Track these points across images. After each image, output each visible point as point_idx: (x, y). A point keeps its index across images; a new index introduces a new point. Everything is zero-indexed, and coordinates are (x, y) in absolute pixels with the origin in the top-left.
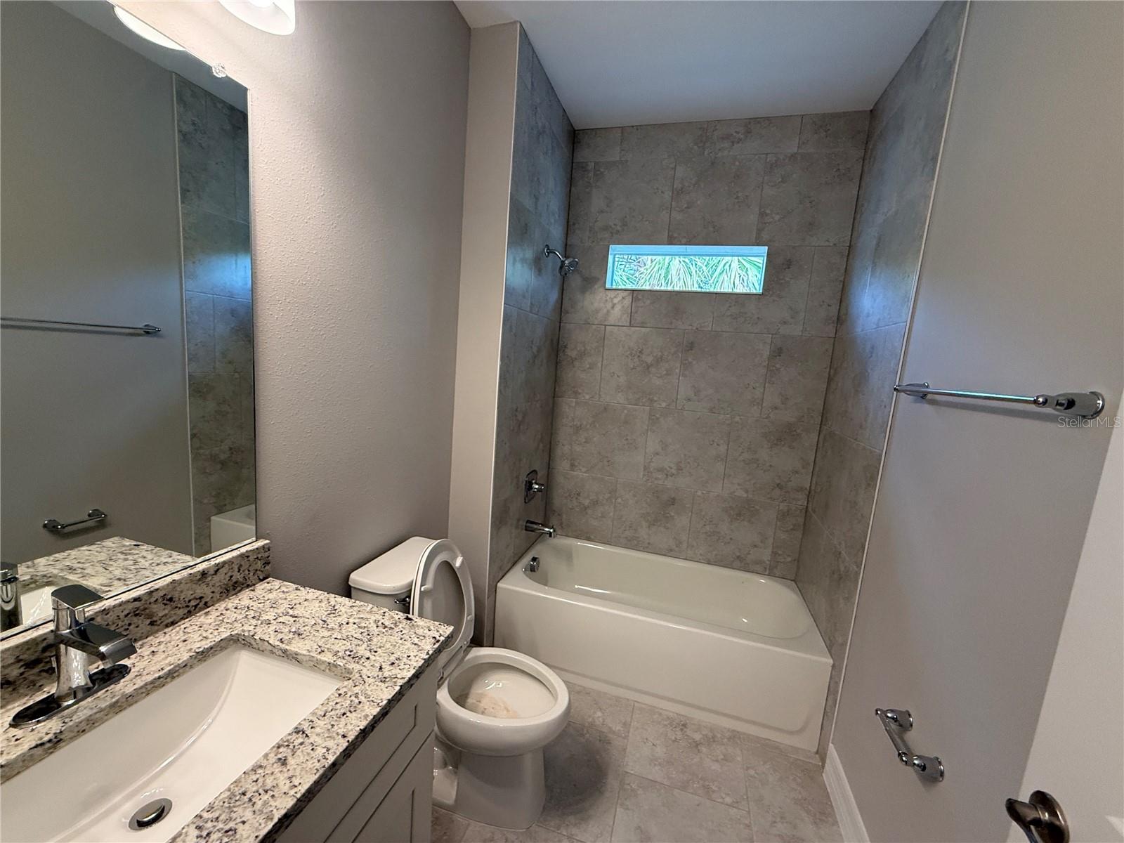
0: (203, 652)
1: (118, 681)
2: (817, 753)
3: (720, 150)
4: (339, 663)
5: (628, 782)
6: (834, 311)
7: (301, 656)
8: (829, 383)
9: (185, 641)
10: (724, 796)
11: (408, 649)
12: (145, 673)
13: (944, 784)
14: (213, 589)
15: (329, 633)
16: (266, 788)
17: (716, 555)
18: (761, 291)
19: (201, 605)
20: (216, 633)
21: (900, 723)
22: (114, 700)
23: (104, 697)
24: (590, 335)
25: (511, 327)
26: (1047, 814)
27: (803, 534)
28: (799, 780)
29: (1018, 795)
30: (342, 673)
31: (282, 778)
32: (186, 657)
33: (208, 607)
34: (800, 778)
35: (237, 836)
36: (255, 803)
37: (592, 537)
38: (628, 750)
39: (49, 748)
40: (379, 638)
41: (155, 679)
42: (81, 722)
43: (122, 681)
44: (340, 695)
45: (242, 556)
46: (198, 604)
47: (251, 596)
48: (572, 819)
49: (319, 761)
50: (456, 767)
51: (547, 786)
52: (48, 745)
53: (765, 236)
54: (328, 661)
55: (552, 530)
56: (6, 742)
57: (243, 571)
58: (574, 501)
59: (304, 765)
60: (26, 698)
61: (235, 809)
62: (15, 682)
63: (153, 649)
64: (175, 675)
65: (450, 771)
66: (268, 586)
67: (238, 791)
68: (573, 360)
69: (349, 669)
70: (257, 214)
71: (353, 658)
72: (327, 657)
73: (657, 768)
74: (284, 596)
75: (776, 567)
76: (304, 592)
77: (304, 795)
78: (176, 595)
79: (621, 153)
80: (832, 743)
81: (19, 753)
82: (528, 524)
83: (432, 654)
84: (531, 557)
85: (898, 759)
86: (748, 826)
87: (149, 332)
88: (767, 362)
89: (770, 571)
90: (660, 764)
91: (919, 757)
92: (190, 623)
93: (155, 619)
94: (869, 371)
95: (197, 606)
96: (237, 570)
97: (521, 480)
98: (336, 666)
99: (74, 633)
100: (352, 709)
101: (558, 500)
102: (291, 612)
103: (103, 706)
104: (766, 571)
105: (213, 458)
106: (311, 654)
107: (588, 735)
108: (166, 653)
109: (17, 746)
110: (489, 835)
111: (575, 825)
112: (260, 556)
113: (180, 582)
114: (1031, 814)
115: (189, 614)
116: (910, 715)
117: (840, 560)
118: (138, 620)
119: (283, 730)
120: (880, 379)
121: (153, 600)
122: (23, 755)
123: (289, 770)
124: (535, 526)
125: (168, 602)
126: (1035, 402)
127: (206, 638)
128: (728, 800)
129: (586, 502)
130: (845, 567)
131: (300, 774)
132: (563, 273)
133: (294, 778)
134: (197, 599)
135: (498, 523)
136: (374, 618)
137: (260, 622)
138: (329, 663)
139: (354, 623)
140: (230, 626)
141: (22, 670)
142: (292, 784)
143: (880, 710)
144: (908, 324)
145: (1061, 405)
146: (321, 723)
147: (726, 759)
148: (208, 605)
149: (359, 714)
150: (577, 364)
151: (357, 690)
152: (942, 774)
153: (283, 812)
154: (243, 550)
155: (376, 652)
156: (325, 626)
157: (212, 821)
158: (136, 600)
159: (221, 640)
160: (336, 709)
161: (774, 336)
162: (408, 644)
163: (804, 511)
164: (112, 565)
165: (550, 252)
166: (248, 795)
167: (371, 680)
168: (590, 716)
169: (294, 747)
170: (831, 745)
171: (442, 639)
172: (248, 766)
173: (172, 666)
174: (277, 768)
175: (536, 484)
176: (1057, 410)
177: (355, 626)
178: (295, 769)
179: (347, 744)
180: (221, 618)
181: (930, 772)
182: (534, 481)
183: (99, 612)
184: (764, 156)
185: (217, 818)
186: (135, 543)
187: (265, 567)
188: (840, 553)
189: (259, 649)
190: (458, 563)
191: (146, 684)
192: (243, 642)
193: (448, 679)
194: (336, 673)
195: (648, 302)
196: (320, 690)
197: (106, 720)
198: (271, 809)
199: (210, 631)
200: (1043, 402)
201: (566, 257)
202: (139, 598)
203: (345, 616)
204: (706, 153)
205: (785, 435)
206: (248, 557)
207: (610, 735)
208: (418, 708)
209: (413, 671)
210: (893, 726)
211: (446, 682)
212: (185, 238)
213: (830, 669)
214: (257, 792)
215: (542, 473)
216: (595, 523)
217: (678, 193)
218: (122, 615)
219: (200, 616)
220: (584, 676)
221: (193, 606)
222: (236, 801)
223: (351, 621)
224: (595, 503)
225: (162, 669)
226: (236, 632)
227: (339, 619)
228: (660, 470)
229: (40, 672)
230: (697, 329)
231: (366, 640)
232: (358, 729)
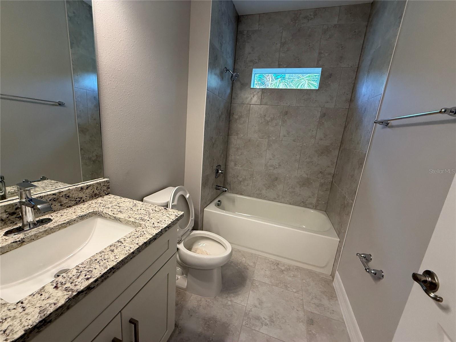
0: (82, 216)
1: (47, 223)
2: (331, 275)
3: (302, 24)
4: (136, 221)
5: (255, 283)
6: (349, 97)
7: (122, 219)
8: (344, 129)
9: (74, 212)
10: (293, 289)
11: (165, 218)
12: (58, 221)
13: (383, 280)
14: (86, 195)
15: (133, 212)
16: (105, 259)
17: (293, 201)
18: (318, 88)
19: (82, 201)
20: (87, 210)
21: (367, 259)
22: (45, 229)
23: (42, 228)
24: (244, 109)
25: (210, 101)
26: (430, 279)
27: (330, 192)
28: (323, 285)
29: (418, 272)
30: (138, 225)
31: (111, 256)
32: (75, 217)
33: (85, 202)
34: (324, 284)
35: (93, 273)
36: (100, 263)
37: (243, 193)
38: (255, 272)
39: (19, 244)
40: (153, 214)
41: (62, 224)
42: (32, 236)
43: (49, 223)
44: (136, 231)
45: (97, 183)
46: (80, 200)
47: (102, 199)
48: (232, 295)
49: (127, 251)
50: (187, 275)
51: (222, 283)
52: (18, 243)
53: (320, 63)
54: (132, 221)
55: (226, 189)
56: (2, 240)
57: (99, 190)
58: (236, 179)
59: (121, 252)
60: (10, 227)
61: (92, 265)
62: (5, 220)
63: (62, 214)
64: (70, 223)
65: (185, 276)
66: (109, 197)
67: (93, 259)
68: (236, 120)
69: (141, 224)
70: (97, 34)
71: (142, 220)
72: (132, 220)
73: (266, 278)
74: (115, 200)
75: (318, 206)
76: (123, 199)
77: (120, 262)
78: (71, 196)
79: (258, 26)
80: (337, 271)
81: (7, 244)
82: (217, 187)
83: (175, 220)
84: (218, 200)
85: (365, 271)
86: (302, 300)
87: (60, 104)
88: (319, 120)
89: (315, 207)
90: (268, 277)
91: (374, 270)
92: (77, 207)
93: (62, 203)
94: (363, 119)
95: (79, 201)
96: (96, 189)
97: (214, 168)
98: (135, 223)
99: (27, 201)
100: (141, 236)
101: (229, 179)
102: (118, 205)
103: (41, 231)
104: (314, 207)
105: (90, 159)
106: (125, 218)
107: (239, 266)
108: (67, 216)
109: (6, 241)
110: (200, 299)
111: (234, 297)
112: (105, 185)
113: (72, 190)
114: (423, 279)
115: (77, 204)
116: (371, 256)
117: (345, 199)
118: (55, 203)
119: (113, 241)
120: (368, 121)
121: (61, 196)
122: (8, 245)
123: (114, 253)
124: (220, 188)
125: (67, 198)
126: (441, 112)
127: (83, 212)
128: (294, 290)
129: (241, 179)
130: (347, 202)
131: (119, 255)
132: (232, 80)
133: (116, 256)
134: (80, 198)
135: (204, 184)
136: (152, 208)
137: (105, 208)
138: (133, 222)
139: (143, 209)
140: (93, 208)
141: (8, 216)
142: (115, 258)
143: (358, 254)
144: (382, 96)
145: (453, 112)
146: (129, 239)
147: (294, 276)
148: (85, 201)
149: (144, 237)
150: (238, 121)
151: (143, 230)
152: (383, 276)
153: (112, 266)
154: (98, 181)
155: (152, 218)
156: (132, 210)
157: (83, 268)
158: (53, 194)
159: (89, 213)
160: (135, 236)
161: (322, 108)
162: (165, 217)
163: (331, 183)
164: (47, 188)
165: (227, 70)
166: (98, 260)
167: (149, 227)
168: (240, 260)
169: (117, 246)
170: (337, 272)
171: (179, 216)
172: (98, 252)
173: (69, 220)
174: (110, 253)
175: (220, 170)
176: (451, 115)
177: (144, 210)
178: (117, 253)
179: (139, 246)
180: (89, 206)
181: (378, 276)
182: (219, 169)
183: (39, 197)
184: (322, 26)
185: (85, 267)
186: (56, 182)
187: (108, 189)
188: (345, 197)
189: (105, 217)
190: (187, 196)
191: (58, 225)
192: (98, 214)
193: (183, 241)
194: (135, 225)
195: (269, 94)
196: (128, 230)
197: (43, 237)
198: (107, 265)
199: (85, 210)
200: (444, 111)
201: (234, 72)
202: (55, 194)
203: (140, 207)
204: (296, 25)
205: (324, 151)
206: (100, 184)
207: (248, 267)
208: (169, 241)
209: (166, 225)
210: (364, 260)
211: (183, 242)
212: (73, 64)
213: (338, 242)
214: (101, 259)
215: (223, 167)
216: (244, 188)
217: (283, 44)
218: (48, 200)
219: (81, 205)
220: (239, 245)
221: (78, 201)
222: (93, 262)
223: (142, 208)
224: (245, 180)
225: (65, 221)
226: (95, 210)
227: (137, 208)
228: (271, 166)
229: (16, 217)
230: (289, 105)
231: (148, 214)
232: (143, 242)
